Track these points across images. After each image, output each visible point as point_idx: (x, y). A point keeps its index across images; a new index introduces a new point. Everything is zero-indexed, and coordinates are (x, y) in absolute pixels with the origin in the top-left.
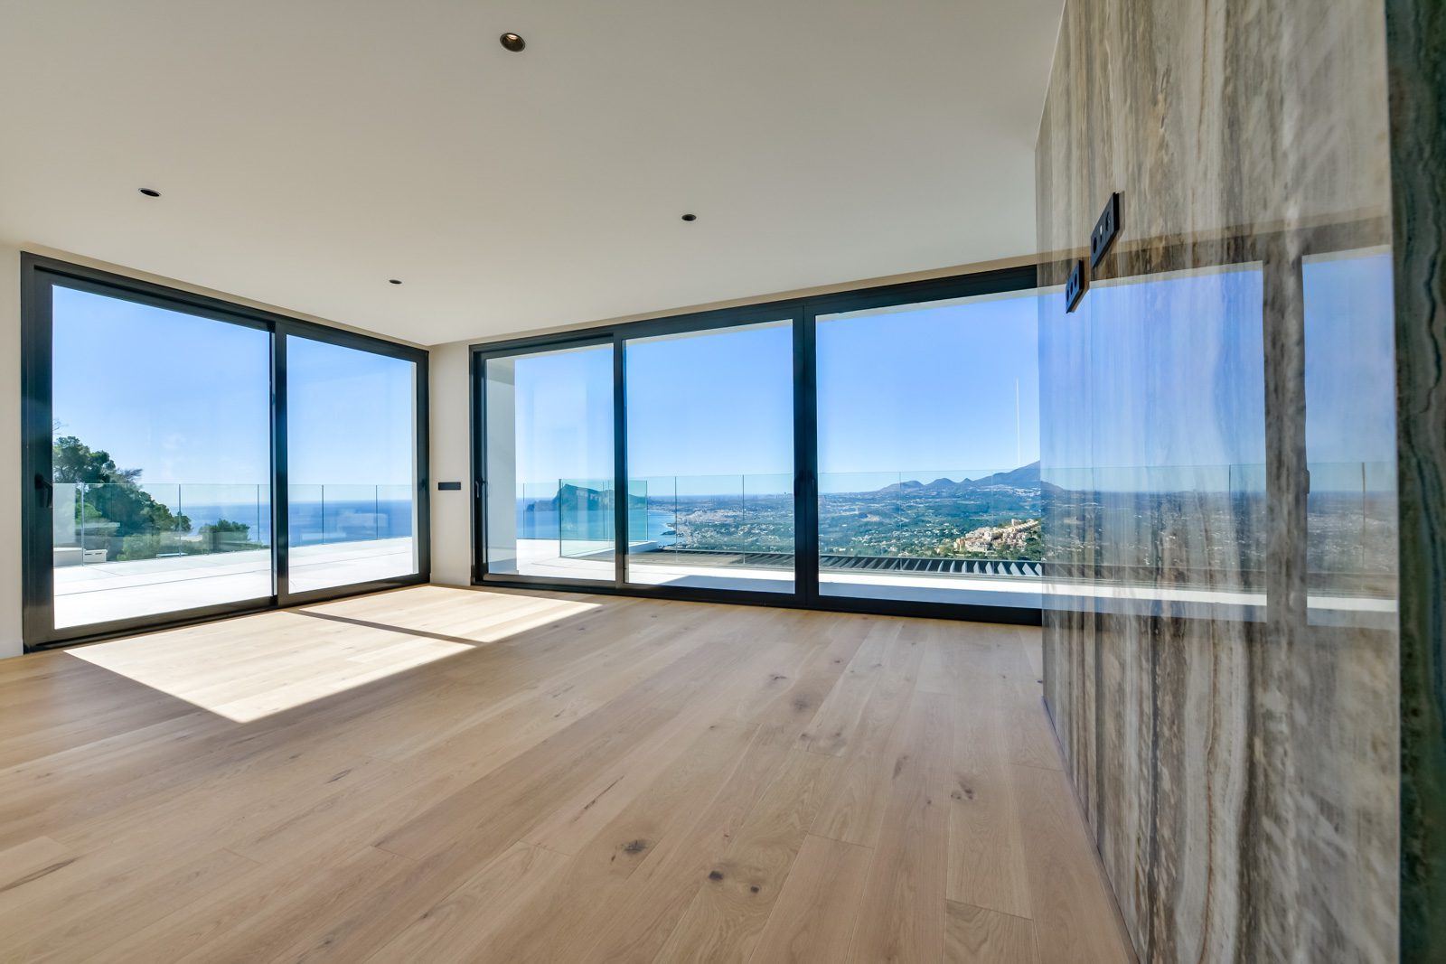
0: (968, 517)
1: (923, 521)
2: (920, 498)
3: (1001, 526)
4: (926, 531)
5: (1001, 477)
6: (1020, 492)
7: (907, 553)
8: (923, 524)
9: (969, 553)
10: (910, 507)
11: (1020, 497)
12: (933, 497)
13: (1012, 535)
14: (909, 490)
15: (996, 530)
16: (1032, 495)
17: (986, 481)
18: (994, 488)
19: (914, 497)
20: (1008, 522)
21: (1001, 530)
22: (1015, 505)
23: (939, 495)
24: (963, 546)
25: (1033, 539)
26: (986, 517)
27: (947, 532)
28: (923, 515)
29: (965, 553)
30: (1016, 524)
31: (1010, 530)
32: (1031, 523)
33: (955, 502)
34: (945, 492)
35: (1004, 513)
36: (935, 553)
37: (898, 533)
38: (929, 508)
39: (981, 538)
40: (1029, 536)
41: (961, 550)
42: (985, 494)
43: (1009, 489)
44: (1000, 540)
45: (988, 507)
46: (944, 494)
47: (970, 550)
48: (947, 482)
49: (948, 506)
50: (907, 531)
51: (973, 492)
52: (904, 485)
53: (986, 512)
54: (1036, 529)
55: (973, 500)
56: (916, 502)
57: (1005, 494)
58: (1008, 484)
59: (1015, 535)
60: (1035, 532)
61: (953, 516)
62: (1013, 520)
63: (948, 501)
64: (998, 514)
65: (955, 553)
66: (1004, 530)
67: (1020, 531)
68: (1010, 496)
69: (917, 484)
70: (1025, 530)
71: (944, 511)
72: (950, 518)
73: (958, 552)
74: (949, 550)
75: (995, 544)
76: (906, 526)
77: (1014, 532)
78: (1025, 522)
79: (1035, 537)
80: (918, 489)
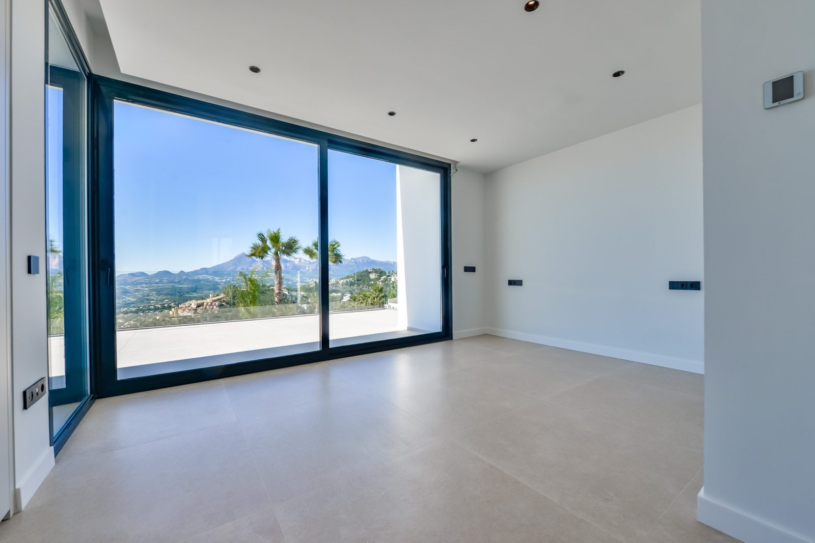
0: (182, 295)
1: (148, 299)
2: (146, 284)
3: (203, 299)
4: (150, 306)
5: (205, 271)
6: (217, 279)
7: (132, 322)
8: (148, 301)
9: (181, 317)
10: (137, 290)
11: (217, 282)
12: (157, 283)
13: (210, 304)
14: (136, 278)
15: (199, 302)
16: (224, 281)
17: (195, 273)
18: (201, 277)
19: (141, 283)
20: (208, 297)
21: (202, 301)
22: (215, 288)
23: (161, 282)
24: (177, 313)
25: (223, 305)
26: (194, 295)
27: (166, 305)
28: (148, 295)
29: (177, 317)
30: (213, 297)
31: (209, 300)
32: (222, 296)
33: (173, 286)
34: (165, 280)
35: (206, 292)
36: (156, 319)
37: (126, 309)
38: (154, 290)
39: (189, 306)
40: (221, 304)
41: (175, 315)
42: (194, 281)
43: (210, 277)
44: (202, 307)
45: (197, 289)
46: (165, 281)
47: (181, 315)
48: (167, 273)
49: (167, 289)
50: (134, 307)
51: (186, 279)
52: (133, 275)
53: (195, 292)
54: (225, 299)
55: (185, 285)
56: (143, 287)
57: (208, 280)
58: (209, 274)
59: (211, 303)
60: (224, 301)
61: (171, 295)
62: (211, 295)
63: (169, 286)
64: (203, 293)
65: (171, 318)
66: (205, 301)
67: (215, 301)
68: (211, 282)
69: (143, 274)
70: (218, 300)
71: (165, 292)
72: (169, 297)
73: (173, 317)
74: (166, 316)
75: (199, 310)
76: (133, 303)
77: (211, 301)
78: (218, 295)
79: (224, 304)
80: (144, 277)
